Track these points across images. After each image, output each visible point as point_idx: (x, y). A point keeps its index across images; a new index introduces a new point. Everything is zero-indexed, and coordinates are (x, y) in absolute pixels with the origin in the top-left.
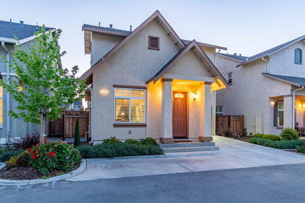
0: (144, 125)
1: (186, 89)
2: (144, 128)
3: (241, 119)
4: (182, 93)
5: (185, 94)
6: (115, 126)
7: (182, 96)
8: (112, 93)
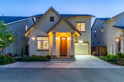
0: (48, 50)
1: (66, 36)
2: (48, 51)
3: (105, 48)
4: (65, 38)
5: (66, 38)
6: (38, 50)
7: (65, 39)
8: (36, 39)
